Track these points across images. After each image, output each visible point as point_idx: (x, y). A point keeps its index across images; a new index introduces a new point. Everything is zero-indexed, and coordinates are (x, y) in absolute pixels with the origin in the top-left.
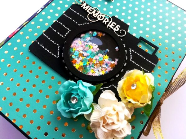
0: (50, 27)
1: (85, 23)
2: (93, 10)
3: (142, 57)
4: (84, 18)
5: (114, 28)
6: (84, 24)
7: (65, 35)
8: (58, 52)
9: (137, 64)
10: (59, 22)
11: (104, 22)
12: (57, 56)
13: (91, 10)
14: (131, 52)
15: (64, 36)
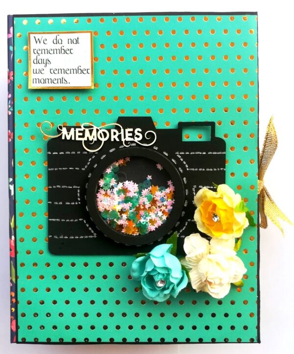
0: (49, 203)
1: (90, 160)
2: (83, 132)
3: (201, 153)
4: (81, 153)
5: (134, 139)
6: (89, 163)
7: (79, 199)
8: (90, 229)
9: (200, 170)
10: (54, 187)
11: (114, 139)
12: (93, 235)
13: (81, 134)
14: (180, 157)
15: (78, 201)
